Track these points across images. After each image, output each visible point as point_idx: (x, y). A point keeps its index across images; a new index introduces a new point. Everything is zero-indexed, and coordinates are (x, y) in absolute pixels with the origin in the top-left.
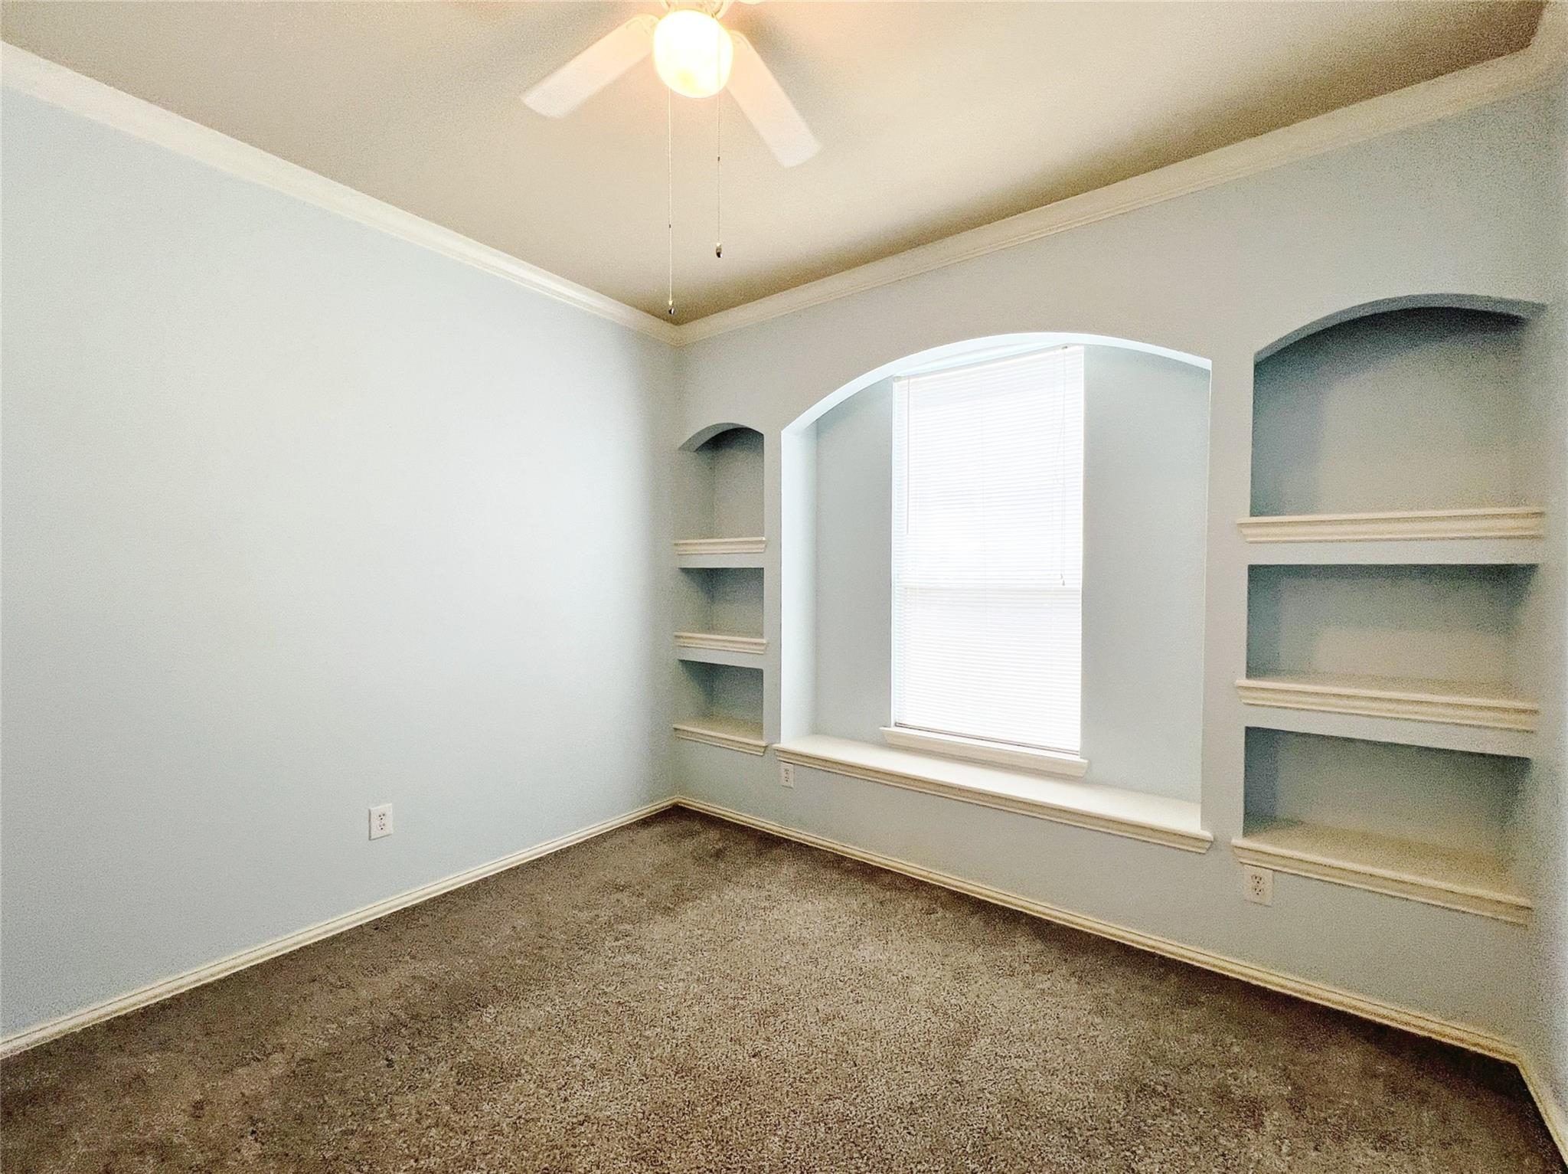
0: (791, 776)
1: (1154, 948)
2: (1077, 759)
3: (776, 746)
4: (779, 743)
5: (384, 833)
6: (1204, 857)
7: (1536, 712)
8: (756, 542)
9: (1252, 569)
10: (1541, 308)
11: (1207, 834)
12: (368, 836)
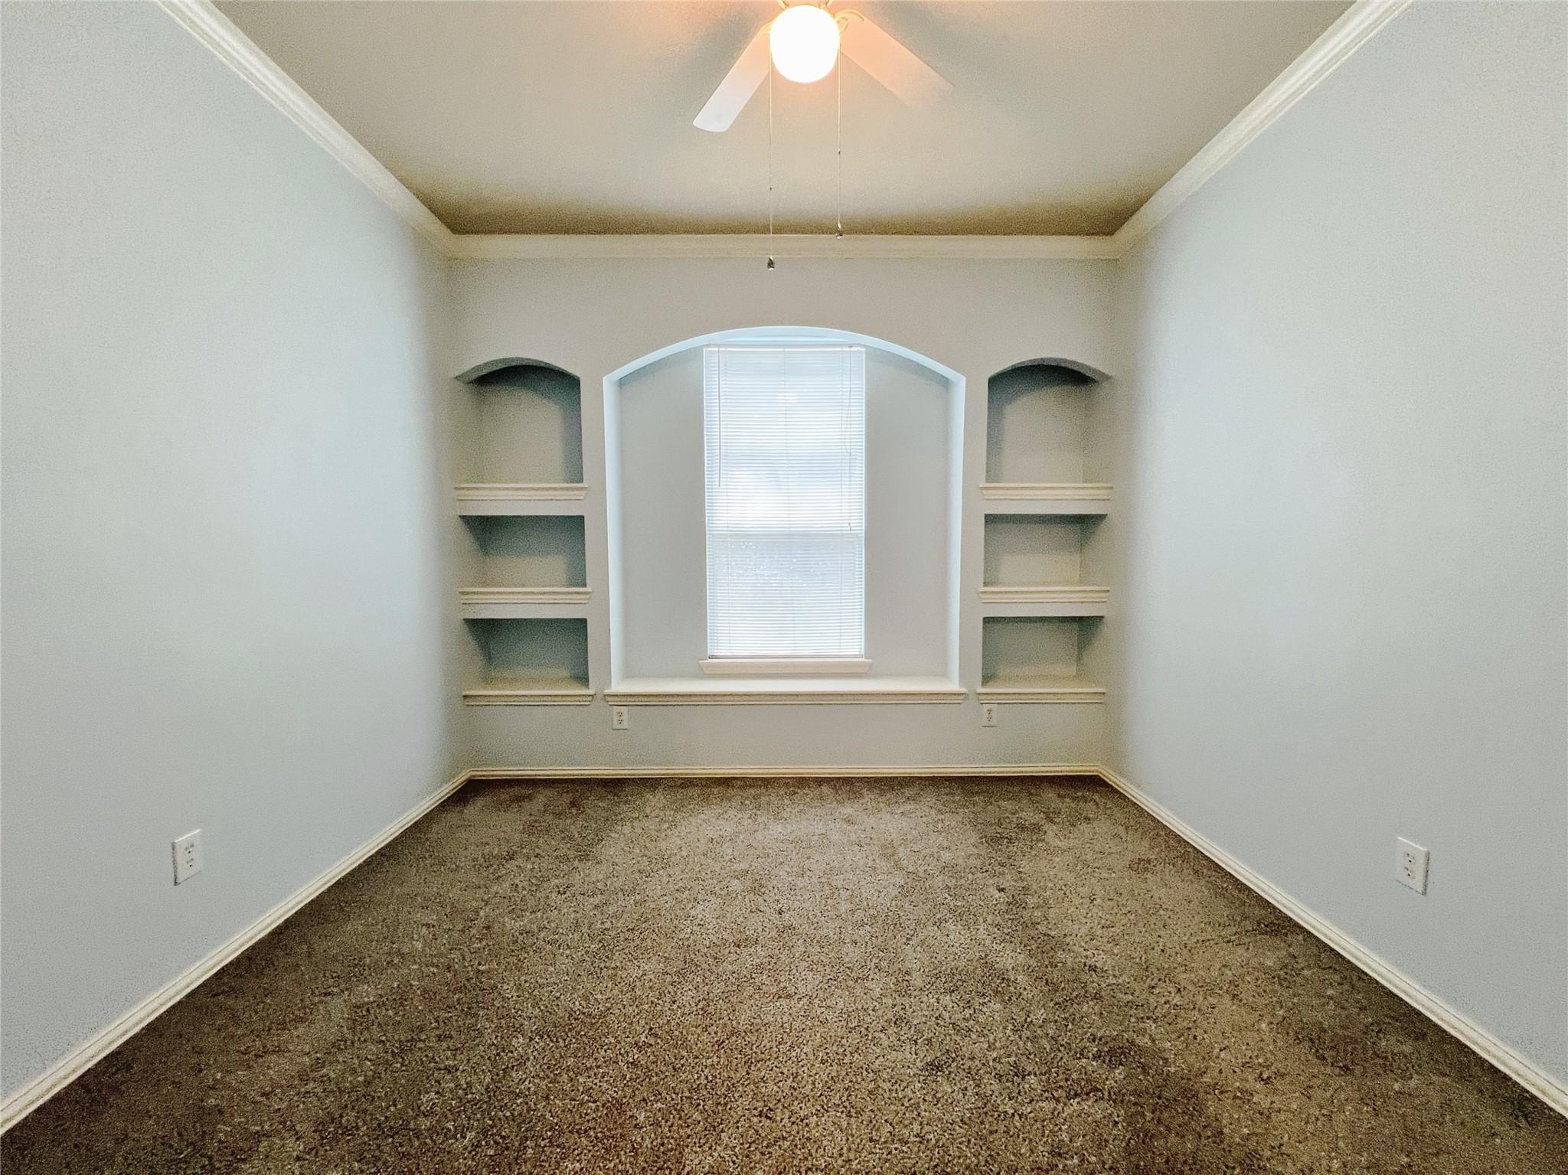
0: (625, 717)
1: (933, 773)
2: (862, 660)
3: (607, 691)
4: (611, 688)
5: (193, 871)
6: (961, 706)
7: (1108, 591)
8: (578, 489)
9: (987, 516)
10: (1107, 377)
11: (964, 690)
12: (173, 880)
